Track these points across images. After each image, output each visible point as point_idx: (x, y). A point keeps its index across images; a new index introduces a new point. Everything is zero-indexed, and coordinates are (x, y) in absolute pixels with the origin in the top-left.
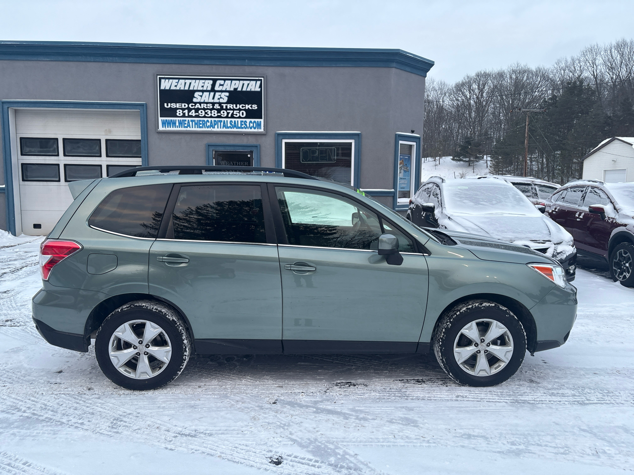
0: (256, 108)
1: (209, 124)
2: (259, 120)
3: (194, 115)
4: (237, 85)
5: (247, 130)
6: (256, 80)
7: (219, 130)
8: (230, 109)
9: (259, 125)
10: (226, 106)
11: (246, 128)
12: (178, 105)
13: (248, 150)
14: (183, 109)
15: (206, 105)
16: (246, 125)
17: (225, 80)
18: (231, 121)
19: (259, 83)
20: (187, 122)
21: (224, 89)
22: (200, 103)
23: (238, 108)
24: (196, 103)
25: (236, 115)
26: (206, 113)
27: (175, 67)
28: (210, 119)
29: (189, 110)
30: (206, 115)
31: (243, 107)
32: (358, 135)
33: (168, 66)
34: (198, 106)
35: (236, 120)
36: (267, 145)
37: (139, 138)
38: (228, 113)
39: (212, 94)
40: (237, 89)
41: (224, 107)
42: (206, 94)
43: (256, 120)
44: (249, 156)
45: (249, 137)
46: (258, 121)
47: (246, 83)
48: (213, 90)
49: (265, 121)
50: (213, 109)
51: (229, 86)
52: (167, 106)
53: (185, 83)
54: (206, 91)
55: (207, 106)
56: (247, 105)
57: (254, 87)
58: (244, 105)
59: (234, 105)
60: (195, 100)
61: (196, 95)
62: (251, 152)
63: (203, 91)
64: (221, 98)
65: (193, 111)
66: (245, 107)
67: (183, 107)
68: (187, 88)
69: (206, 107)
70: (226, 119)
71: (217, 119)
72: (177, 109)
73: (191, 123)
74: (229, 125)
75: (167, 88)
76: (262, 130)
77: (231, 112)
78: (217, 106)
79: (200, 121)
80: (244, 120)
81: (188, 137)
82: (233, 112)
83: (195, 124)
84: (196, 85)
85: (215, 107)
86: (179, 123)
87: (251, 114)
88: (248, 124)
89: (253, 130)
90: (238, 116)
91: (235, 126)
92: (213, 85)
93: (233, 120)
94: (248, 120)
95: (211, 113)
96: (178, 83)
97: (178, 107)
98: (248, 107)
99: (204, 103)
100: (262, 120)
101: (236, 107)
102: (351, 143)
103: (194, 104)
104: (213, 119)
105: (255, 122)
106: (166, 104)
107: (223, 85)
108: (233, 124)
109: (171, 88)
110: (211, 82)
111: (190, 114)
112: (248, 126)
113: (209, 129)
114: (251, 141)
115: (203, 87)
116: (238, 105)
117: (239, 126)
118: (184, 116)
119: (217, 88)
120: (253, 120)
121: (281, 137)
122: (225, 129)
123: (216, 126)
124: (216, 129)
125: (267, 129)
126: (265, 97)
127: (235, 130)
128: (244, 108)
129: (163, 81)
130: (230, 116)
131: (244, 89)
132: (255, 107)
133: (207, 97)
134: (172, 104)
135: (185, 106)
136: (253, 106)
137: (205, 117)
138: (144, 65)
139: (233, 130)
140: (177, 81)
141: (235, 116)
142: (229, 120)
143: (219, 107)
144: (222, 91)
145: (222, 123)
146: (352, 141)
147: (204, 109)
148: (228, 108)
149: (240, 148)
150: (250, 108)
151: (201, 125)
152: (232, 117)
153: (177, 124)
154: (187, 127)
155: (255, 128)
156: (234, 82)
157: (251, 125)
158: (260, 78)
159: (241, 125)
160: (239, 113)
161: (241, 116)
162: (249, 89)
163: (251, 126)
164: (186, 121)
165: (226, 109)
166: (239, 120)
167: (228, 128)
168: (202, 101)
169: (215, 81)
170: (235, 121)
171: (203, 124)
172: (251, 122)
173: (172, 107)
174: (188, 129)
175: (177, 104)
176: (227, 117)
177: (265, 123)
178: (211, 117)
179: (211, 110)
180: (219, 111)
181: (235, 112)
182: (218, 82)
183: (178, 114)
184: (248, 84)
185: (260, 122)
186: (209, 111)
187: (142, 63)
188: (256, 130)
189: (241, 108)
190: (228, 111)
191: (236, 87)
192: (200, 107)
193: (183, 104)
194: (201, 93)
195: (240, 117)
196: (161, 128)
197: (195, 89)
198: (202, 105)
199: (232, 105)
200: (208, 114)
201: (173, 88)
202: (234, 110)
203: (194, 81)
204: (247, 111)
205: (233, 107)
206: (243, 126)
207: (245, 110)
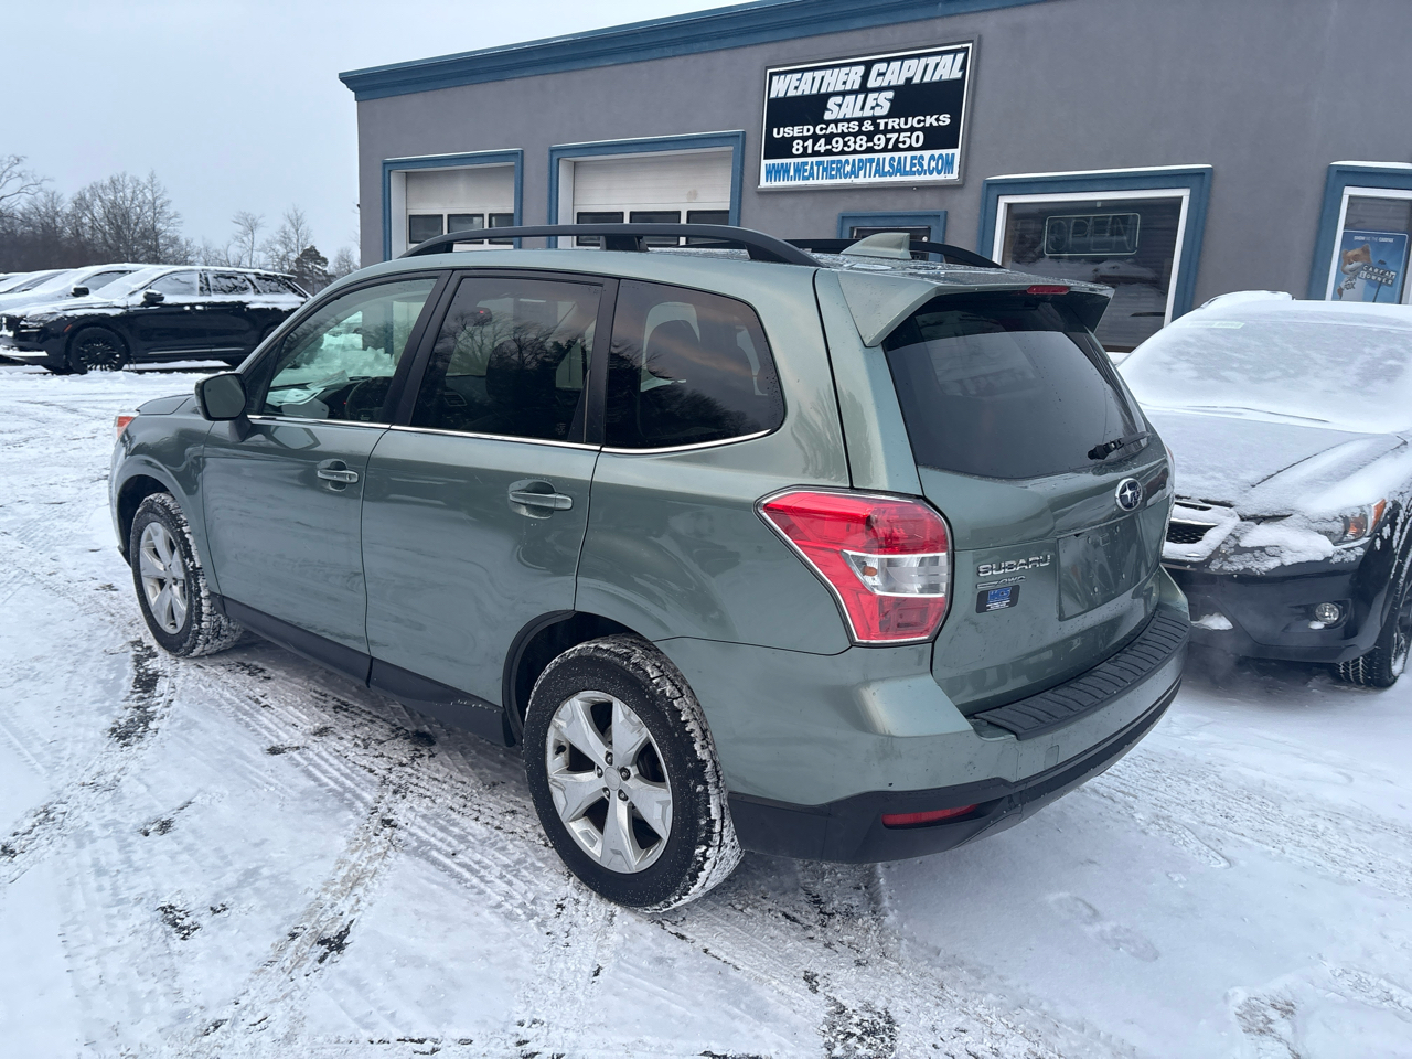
0: (948, 122)
1: (848, 168)
2: (951, 151)
3: (822, 151)
4: (913, 70)
5: (922, 178)
6: (955, 52)
7: (868, 180)
8: (893, 130)
9: (948, 164)
10: (886, 124)
11: (920, 174)
12: (796, 131)
13: (922, 224)
14: (805, 139)
15: (846, 124)
16: (921, 165)
17: (888, 61)
18: (892, 159)
19: (960, 56)
20: (808, 167)
21: (885, 84)
22: (836, 122)
23: (909, 125)
24: (828, 123)
25: (904, 142)
26: (845, 144)
27: (799, 46)
28: (850, 158)
29: (816, 138)
30: (846, 149)
31: (919, 122)
32: (1200, 174)
33: (788, 45)
34: (832, 128)
35: (902, 154)
36: (963, 212)
37: (726, 206)
38: (888, 140)
39: (861, 97)
40: (912, 79)
41: (882, 128)
42: (850, 99)
43: (944, 152)
44: (925, 239)
45: (927, 194)
46: (947, 155)
47: (932, 61)
48: (864, 89)
49: (964, 153)
50: (860, 132)
51: (896, 74)
52: (778, 133)
53: (814, 79)
54: (851, 92)
55: (848, 128)
56: (928, 117)
57: (947, 68)
58: (922, 118)
59: (903, 119)
60: (827, 116)
61: (831, 103)
62: (929, 231)
63: (843, 94)
64: (877, 105)
65: (822, 141)
66: (924, 121)
67: (805, 133)
68: (815, 91)
69: (846, 131)
70: (881, 155)
71: (864, 156)
72: (794, 138)
73: (815, 168)
74: (887, 168)
75: (781, 95)
76: (954, 176)
77: (895, 136)
78: (868, 126)
79: (833, 162)
80: (918, 153)
81: (808, 201)
82: (898, 138)
83: (825, 170)
84: (833, 80)
85: (863, 129)
86: (795, 171)
87: (934, 139)
88: (925, 163)
89: (935, 177)
90: (908, 144)
91: (899, 170)
92: (865, 77)
93: (896, 155)
94: (927, 154)
95: (855, 142)
96: (800, 80)
97: (796, 135)
98: (930, 120)
99: (844, 120)
100: (957, 152)
101: (906, 123)
102: (1180, 199)
103: (824, 126)
104: (857, 157)
105: (941, 156)
106: (775, 130)
107: (883, 74)
108: (895, 164)
109: (788, 94)
110: (861, 69)
111: (816, 148)
112: (926, 167)
113: (848, 181)
114: (929, 203)
115: (844, 83)
116: (910, 119)
117: (908, 168)
118: (804, 154)
119: (871, 84)
120: (937, 153)
121: (995, 192)
122: (878, 179)
123: (862, 173)
124: (861, 180)
125: (965, 172)
126: (971, 92)
127: (898, 178)
128: (922, 124)
129: (775, 78)
130: (890, 146)
131: (927, 79)
132: (945, 119)
133: (850, 107)
134: (786, 130)
135: (808, 130)
136: (941, 118)
137: (843, 152)
138: (748, 49)
139: (893, 179)
140: (799, 75)
141: (901, 145)
142: (888, 156)
143: (871, 128)
144: (880, 89)
145: (874, 165)
146: (1184, 194)
147: (843, 135)
148: (890, 127)
149: (905, 221)
150: (935, 124)
151: (833, 173)
152: (896, 148)
153: (792, 173)
154: (808, 179)
155: (939, 172)
156: (907, 63)
157: (933, 164)
158: (964, 46)
159: (913, 165)
161: (915, 145)
162: (936, 78)
163: (935, 168)
164: (806, 163)
165: (885, 131)
166: (909, 154)
167: (884, 174)
168: (841, 117)
169: (869, 65)
170: (900, 158)
171: (838, 170)
172: (932, 157)
173: (786, 135)
174: (811, 182)
175: (796, 128)
176: (885, 150)
177: (963, 159)
178: (855, 152)
179: (855, 135)
180: (870, 136)
181: (902, 135)
182: (876, 68)
183: (794, 151)
184: (937, 64)
185: (953, 155)
186: (852, 139)
187: (745, 46)
188: (942, 177)
189: (916, 125)
190: (888, 136)
191: (910, 75)
192: (835, 132)
193: (806, 127)
194: (839, 99)
195: (911, 148)
196: (764, 184)
197: (831, 90)
198: (840, 125)
199: (897, 120)
200: (849, 147)
201: (792, 93)
202: (900, 131)
203: (830, 71)
204: (927, 130)
205: (899, 124)
206: (914, 169)
207: (922, 129)
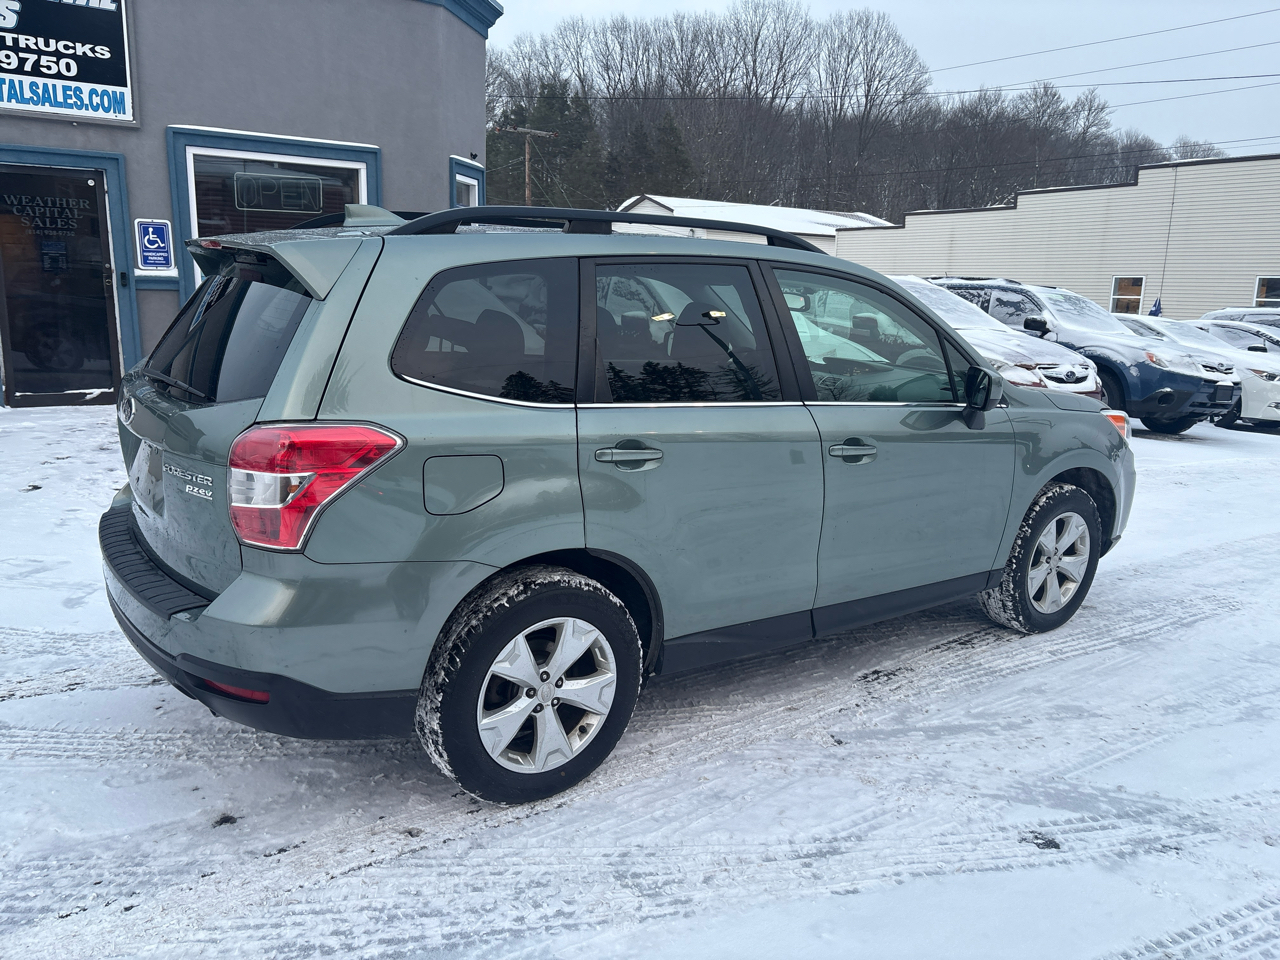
0: (108, 55)
2: (118, 89)
5: (83, 113)
8: (28, 50)
9: (118, 103)
10: (16, 41)
11: (80, 108)
13: (90, 166)
16: (81, 100)
18: (33, 85)
23: (52, 48)
25: (49, 68)
31: (66, 47)
32: (374, 153)
35: (50, 82)
36: (145, 159)
38: (22, 61)
41: (9, 42)
43: (110, 89)
44: (91, 183)
45: (91, 133)
46: (114, 93)
49: (136, 93)
56: (78, 45)
58: (71, 44)
59: (41, 41)
62: (98, 175)
66: (74, 48)
70: (16, 78)
74: (28, 94)
76: (128, 116)
77: (33, 58)
80: (73, 84)
82: (38, 61)
87: (90, 71)
88: (85, 97)
89: (101, 114)
90: (54, 70)
91: (46, 97)
93: (40, 81)
94: (86, 87)
98: (81, 49)
100: (127, 91)
101: (47, 44)
102: (356, 172)
105: (105, 92)
108: (40, 91)
112: (86, 101)
114: (99, 144)
116: (52, 42)
117: (60, 99)
120: (100, 88)
121: (182, 140)
122: (14, 105)
125: (141, 115)
126: (132, 29)
127: (47, 108)
128: (71, 51)
130: (28, 67)
132: (103, 52)
136: (98, 48)
139: (39, 108)
141: (44, 70)
142: (27, 80)
145: (6, 88)
146: (361, 167)
148: (22, 44)
149: (66, 159)
150: (90, 54)
152: (36, 71)
155: (107, 110)
157: (96, 100)
159: (66, 96)
160: (57, 63)
161: (64, 72)
162: (81, 2)
163: (92, 102)
165: (16, 48)
166: (60, 83)
167: (24, 101)
170: (45, 85)
172: (93, 92)
176: (19, 70)
177: (136, 99)
181: (44, 58)
185: (122, 94)
188: (111, 115)
189: (62, 50)
190: (21, 55)
195: (59, 76)
199: (32, 39)
202: (40, 53)
204: (81, 60)
205: (36, 44)
206: (69, 101)
207: (74, 57)
